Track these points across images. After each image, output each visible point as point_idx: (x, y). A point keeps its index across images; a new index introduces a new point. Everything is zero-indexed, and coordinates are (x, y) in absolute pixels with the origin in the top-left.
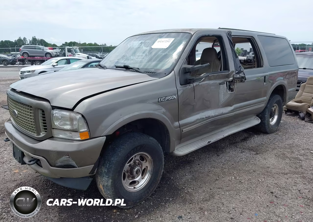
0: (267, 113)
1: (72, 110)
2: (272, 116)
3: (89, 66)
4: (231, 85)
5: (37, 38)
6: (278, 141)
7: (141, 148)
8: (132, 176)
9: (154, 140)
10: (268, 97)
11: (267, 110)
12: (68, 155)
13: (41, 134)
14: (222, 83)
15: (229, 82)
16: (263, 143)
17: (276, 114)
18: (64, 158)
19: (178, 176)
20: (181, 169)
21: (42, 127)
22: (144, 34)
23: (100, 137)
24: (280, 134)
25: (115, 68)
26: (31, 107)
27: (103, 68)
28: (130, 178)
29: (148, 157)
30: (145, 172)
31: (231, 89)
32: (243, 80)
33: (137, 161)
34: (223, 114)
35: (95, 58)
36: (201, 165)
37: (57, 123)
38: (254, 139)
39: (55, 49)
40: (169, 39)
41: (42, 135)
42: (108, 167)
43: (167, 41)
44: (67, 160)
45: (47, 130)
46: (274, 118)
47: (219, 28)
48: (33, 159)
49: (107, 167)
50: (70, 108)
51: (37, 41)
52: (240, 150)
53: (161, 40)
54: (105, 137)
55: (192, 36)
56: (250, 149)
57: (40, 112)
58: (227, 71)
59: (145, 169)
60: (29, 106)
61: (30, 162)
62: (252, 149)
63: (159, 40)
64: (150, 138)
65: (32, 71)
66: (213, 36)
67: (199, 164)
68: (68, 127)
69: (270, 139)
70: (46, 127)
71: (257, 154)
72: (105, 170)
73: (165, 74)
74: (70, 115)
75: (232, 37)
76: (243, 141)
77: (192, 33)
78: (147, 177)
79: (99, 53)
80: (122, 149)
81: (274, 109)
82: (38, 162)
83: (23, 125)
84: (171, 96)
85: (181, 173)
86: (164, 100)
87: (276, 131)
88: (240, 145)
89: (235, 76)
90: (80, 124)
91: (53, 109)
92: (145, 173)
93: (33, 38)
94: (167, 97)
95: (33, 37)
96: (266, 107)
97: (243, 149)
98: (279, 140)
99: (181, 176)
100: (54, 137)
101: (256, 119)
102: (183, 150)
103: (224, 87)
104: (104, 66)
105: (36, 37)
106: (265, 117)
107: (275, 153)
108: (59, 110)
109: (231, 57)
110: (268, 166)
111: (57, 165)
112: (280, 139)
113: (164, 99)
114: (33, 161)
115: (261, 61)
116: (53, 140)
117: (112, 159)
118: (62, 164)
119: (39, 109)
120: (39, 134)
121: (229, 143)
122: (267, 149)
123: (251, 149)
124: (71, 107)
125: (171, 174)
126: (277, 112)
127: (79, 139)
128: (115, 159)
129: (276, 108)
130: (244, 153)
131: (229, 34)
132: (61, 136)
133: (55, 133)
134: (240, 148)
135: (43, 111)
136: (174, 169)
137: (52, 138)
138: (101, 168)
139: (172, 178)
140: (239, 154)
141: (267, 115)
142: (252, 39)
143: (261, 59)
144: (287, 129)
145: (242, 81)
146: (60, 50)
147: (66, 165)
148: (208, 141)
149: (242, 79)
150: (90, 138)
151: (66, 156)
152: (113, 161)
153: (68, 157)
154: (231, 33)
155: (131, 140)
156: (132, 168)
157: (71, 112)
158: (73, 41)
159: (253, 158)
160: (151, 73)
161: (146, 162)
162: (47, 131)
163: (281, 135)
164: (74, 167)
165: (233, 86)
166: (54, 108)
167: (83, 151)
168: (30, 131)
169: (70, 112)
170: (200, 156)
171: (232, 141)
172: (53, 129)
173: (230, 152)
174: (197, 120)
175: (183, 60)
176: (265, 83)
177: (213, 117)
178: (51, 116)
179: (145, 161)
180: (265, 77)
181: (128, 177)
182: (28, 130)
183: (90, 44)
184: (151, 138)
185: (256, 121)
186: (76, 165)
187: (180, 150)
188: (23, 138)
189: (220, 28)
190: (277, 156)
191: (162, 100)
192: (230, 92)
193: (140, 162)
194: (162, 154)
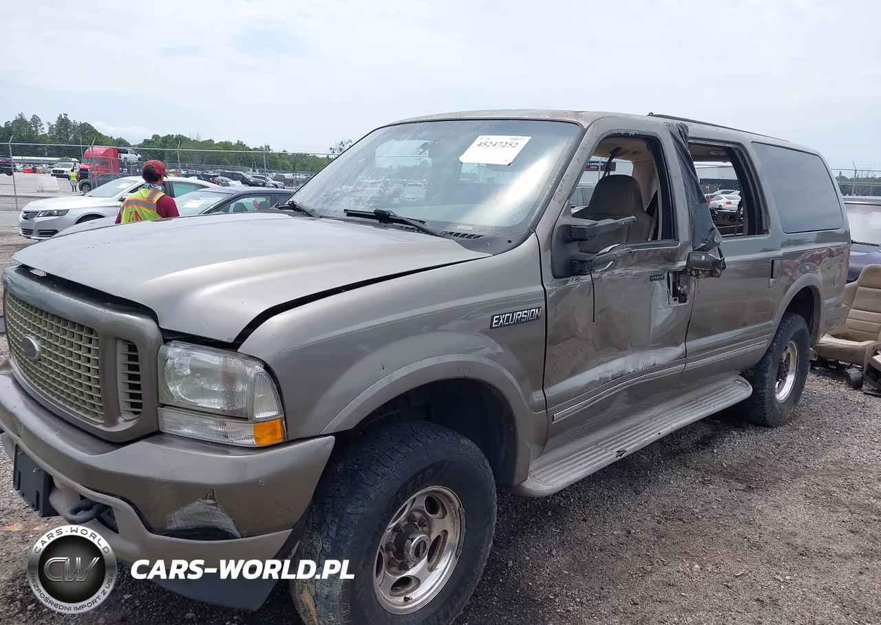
0: (770, 367)
1: (232, 347)
2: (781, 376)
3: (233, 205)
4: (679, 282)
5: (71, 118)
6: (803, 450)
7: (435, 472)
8: (400, 561)
9: (474, 446)
10: (775, 319)
11: (770, 359)
12: (212, 498)
13: (120, 420)
14: (656, 276)
15: (675, 273)
16: (762, 456)
17: (790, 369)
18: (198, 506)
19: (527, 558)
20: (532, 533)
21: (123, 399)
22: (429, 119)
23: (318, 437)
24: (803, 428)
25: (344, 216)
26: (91, 331)
27: (310, 216)
28: (394, 569)
29: (451, 501)
30: (440, 547)
31: (679, 296)
32: (718, 270)
33: (418, 515)
34: (655, 368)
35: (238, 183)
36: (591, 523)
37: (175, 389)
38: (730, 441)
39: (125, 153)
40: (512, 139)
41: (124, 424)
42: (332, 536)
43: (507, 145)
44: (207, 513)
45: (141, 408)
46: (785, 381)
47: (649, 115)
48: (84, 503)
49: (332, 534)
50: (225, 340)
51: (70, 128)
52: (697, 477)
53: (489, 141)
54: (332, 438)
55: (584, 131)
56: (724, 474)
57: (122, 349)
58: (672, 241)
59: (439, 537)
60: (86, 329)
61: (75, 511)
62: (732, 474)
63: (482, 139)
64: (462, 441)
65: (58, 211)
66: (638, 137)
67: (584, 520)
68: (216, 404)
69: (779, 445)
70: (141, 399)
71: (749, 489)
72: (326, 546)
73: (510, 242)
74: (224, 362)
75: (690, 141)
76: (701, 446)
77: (585, 125)
78: (445, 565)
79: (251, 170)
80: (379, 478)
81: (784, 356)
82: (104, 515)
83: (56, 389)
84: (526, 312)
85: (533, 546)
86: (507, 321)
87: (790, 420)
88: (694, 459)
89: (694, 258)
90: (258, 396)
91: (166, 341)
92: (438, 553)
93: (60, 118)
94: (516, 312)
95: (61, 115)
96: (769, 350)
97: (707, 472)
98: (805, 449)
99: (538, 558)
100: (162, 433)
101: (740, 383)
102: (547, 478)
103: (661, 288)
104: (313, 210)
105: (68, 117)
106: (765, 378)
107: (802, 488)
108: (188, 345)
109: (684, 200)
110: (791, 529)
111: (169, 527)
112: (805, 444)
113: (508, 317)
114: (88, 509)
115: (763, 216)
116: (161, 442)
117: (348, 510)
118: (189, 525)
119: (117, 339)
120: (113, 422)
121: (661, 454)
122: (777, 475)
123: (730, 475)
124: (230, 337)
125: (504, 552)
126: (793, 365)
127: (251, 442)
128: (358, 510)
129: (791, 353)
130: (711, 487)
131: (681, 132)
132: (186, 431)
133: (169, 420)
134: (697, 470)
135: (132, 347)
136: (514, 533)
137: (155, 434)
138: (311, 538)
139: (510, 564)
140: (698, 490)
141: (770, 373)
142: (736, 152)
143: (763, 211)
144: (817, 414)
145: (712, 274)
146: (139, 156)
147: (202, 528)
148: (617, 449)
149: (715, 268)
150: (284, 439)
151: (206, 498)
152: (353, 517)
153: (211, 502)
154: (688, 131)
155: (409, 446)
156: (402, 536)
157: (228, 353)
158: (175, 133)
159: (741, 502)
160: (464, 239)
161: (443, 517)
162: (140, 412)
163: (806, 433)
164: (225, 535)
165: (685, 287)
166: (169, 336)
167: (263, 483)
168: (79, 408)
169: (223, 355)
170: (583, 491)
171: (669, 445)
172: (163, 406)
173: (672, 482)
174: (592, 383)
175: (560, 202)
176: (771, 280)
177: (631, 375)
178: (158, 361)
179: (440, 513)
180: (773, 261)
181: (390, 565)
182: (72, 404)
183: (226, 145)
184: (466, 442)
185: (741, 392)
186: (234, 531)
187: (538, 477)
188: (55, 429)
189: (651, 114)
190: (811, 499)
191: (502, 321)
192: (677, 304)
193: (425, 515)
194: (492, 491)
